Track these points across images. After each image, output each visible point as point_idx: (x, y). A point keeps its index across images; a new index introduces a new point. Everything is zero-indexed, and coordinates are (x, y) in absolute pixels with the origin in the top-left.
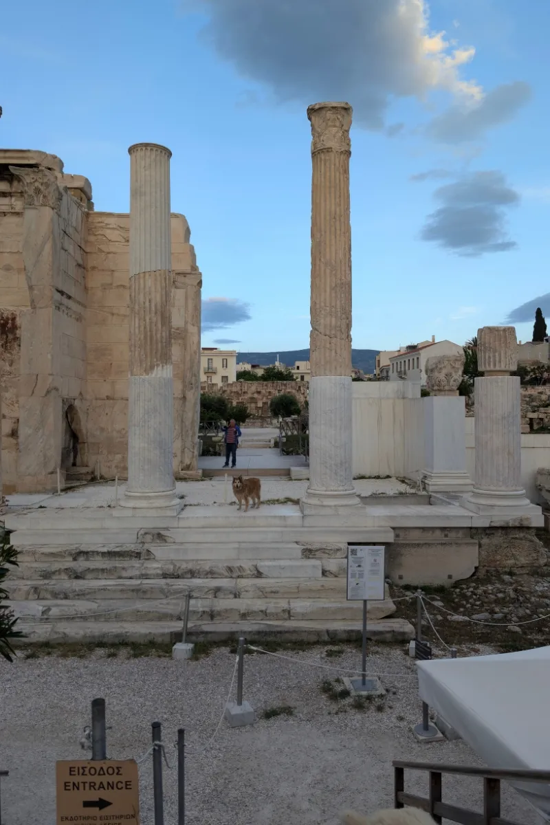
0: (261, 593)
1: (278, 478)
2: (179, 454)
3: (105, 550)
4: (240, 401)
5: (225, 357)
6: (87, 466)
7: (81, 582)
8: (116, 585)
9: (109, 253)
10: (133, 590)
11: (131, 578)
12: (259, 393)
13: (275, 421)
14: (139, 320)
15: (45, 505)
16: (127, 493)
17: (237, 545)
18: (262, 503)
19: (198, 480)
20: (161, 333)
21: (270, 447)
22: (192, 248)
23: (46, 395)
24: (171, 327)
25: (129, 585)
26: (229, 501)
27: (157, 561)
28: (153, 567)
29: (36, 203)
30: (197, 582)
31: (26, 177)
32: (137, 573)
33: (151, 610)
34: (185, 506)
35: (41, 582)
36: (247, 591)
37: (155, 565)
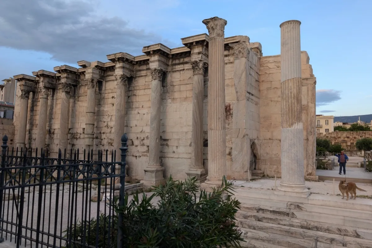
0: (360, 247)
1: (366, 184)
2: (305, 167)
3: (271, 209)
4: (337, 142)
5: (327, 119)
6: (260, 170)
7: (261, 223)
8: (278, 227)
9: (270, 74)
10: (286, 231)
11: (284, 225)
12: (348, 137)
13: (359, 153)
14: (286, 102)
15: (244, 186)
16: (281, 184)
17: (343, 218)
18: (358, 197)
19: (316, 181)
20: (297, 107)
21: (358, 167)
22: (310, 66)
23: (243, 138)
24: (301, 104)
25: (285, 229)
26: (336, 193)
27: (298, 219)
28: (295, 221)
29: (239, 57)
30: (320, 233)
31: (235, 47)
32: (288, 223)
33: (296, 243)
34: (311, 193)
35: (243, 220)
36: (350, 244)
37: (297, 221)
